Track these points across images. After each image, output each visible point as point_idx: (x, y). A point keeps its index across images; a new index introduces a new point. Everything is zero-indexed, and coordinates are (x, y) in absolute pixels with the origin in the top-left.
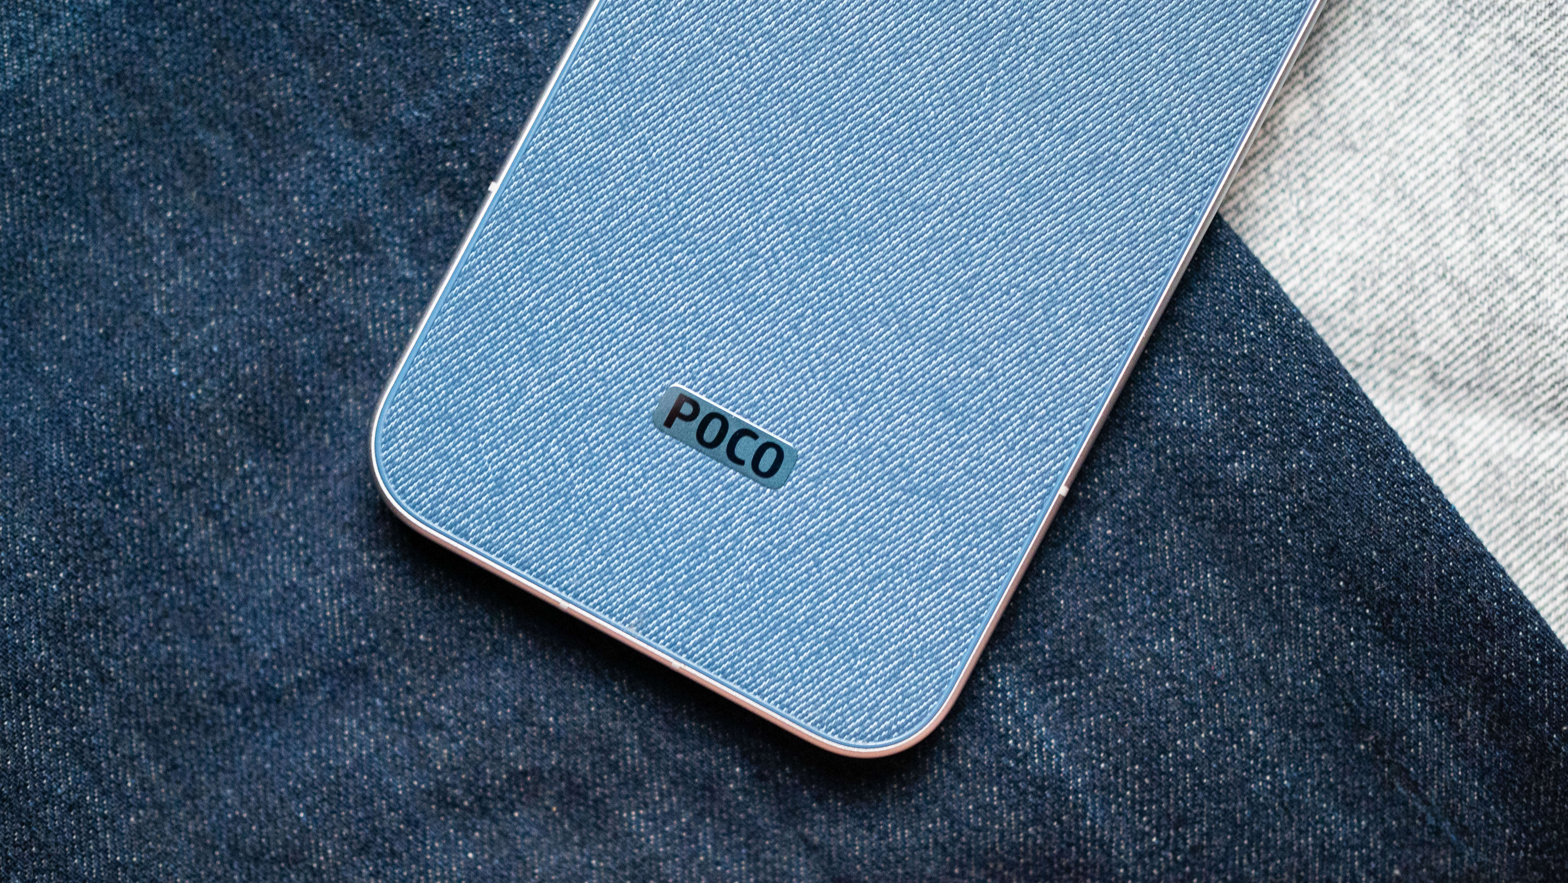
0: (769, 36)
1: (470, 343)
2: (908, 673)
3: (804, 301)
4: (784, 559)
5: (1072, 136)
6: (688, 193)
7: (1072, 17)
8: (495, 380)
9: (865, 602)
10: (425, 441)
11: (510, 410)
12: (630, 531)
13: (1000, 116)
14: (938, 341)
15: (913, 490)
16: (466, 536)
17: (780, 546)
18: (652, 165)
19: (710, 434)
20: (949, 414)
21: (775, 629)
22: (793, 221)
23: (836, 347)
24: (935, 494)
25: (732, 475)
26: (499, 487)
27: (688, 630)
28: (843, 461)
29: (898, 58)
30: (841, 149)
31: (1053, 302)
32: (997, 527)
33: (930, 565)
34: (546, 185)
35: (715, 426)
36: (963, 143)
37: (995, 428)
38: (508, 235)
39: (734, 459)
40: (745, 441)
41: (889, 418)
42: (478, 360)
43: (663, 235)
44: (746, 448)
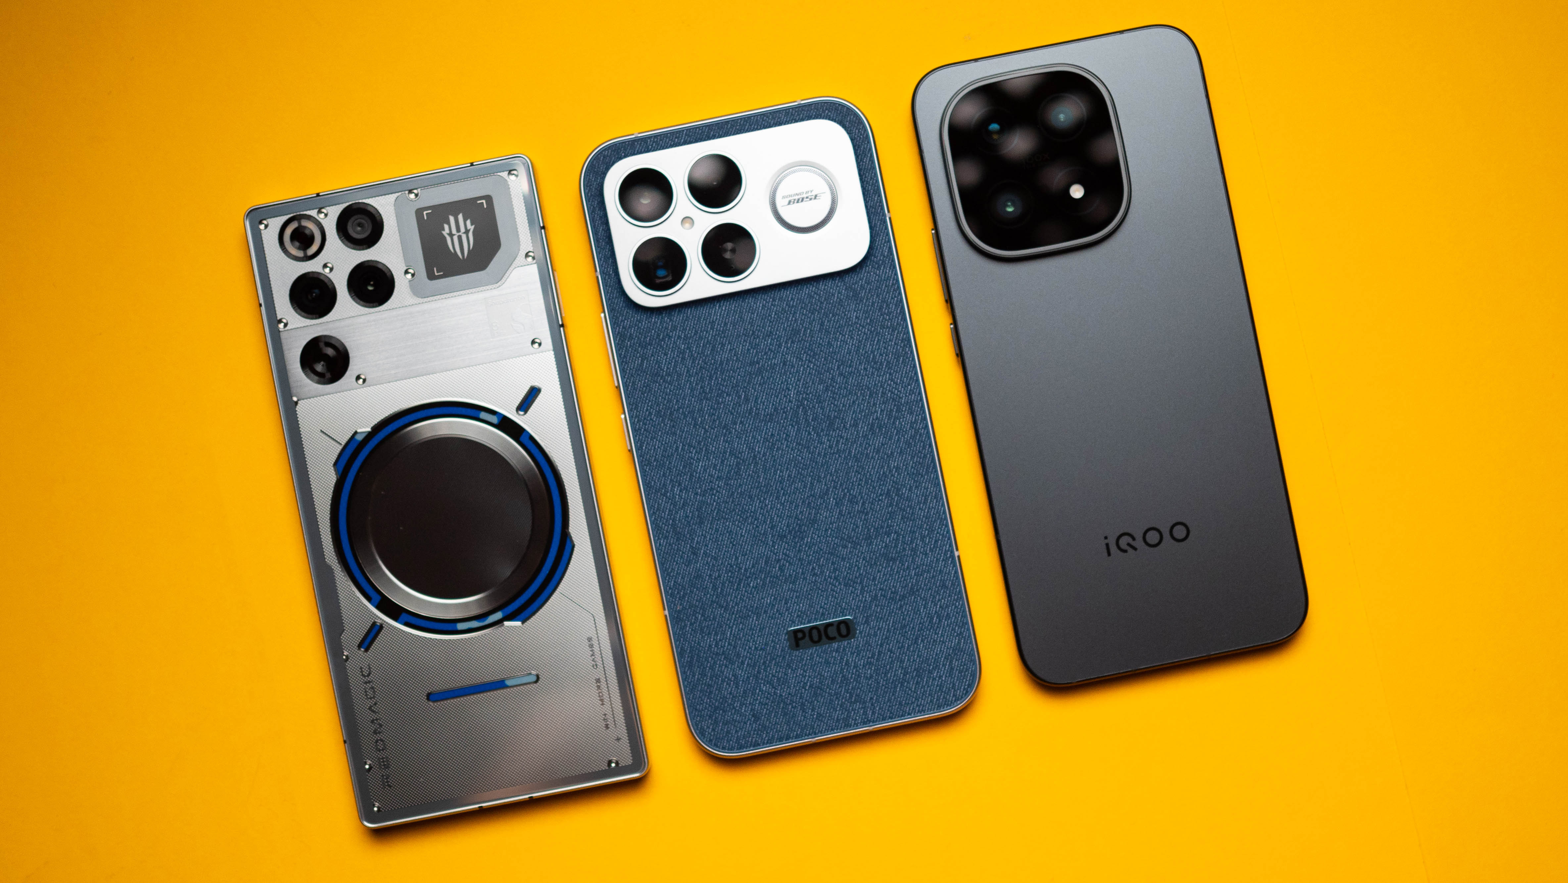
0: (719, 478)
1: (703, 674)
2: (955, 663)
3: (809, 563)
4: (878, 660)
5: (856, 425)
6: (737, 558)
7: (821, 382)
8: (723, 681)
9: (919, 651)
10: (716, 722)
11: (737, 687)
12: (815, 693)
13: (825, 439)
14: (868, 538)
15: (903, 597)
16: (759, 745)
17: (873, 657)
18: (715, 559)
19: (816, 638)
20: (894, 560)
21: (895, 687)
22: (782, 537)
23: (835, 570)
24: (912, 592)
25: (835, 645)
26: (756, 717)
27: (865, 713)
28: (870, 608)
29: (772, 449)
30: (778, 498)
31: (898, 490)
32: (944, 586)
33: (932, 618)
34: (684, 596)
35: (815, 633)
36: (820, 460)
37: (914, 550)
38: (686, 625)
39: (832, 639)
40: (830, 629)
41: (874, 579)
42: (711, 679)
43: (741, 580)
44: (832, 632)
